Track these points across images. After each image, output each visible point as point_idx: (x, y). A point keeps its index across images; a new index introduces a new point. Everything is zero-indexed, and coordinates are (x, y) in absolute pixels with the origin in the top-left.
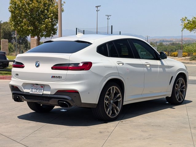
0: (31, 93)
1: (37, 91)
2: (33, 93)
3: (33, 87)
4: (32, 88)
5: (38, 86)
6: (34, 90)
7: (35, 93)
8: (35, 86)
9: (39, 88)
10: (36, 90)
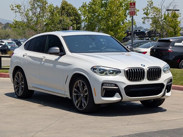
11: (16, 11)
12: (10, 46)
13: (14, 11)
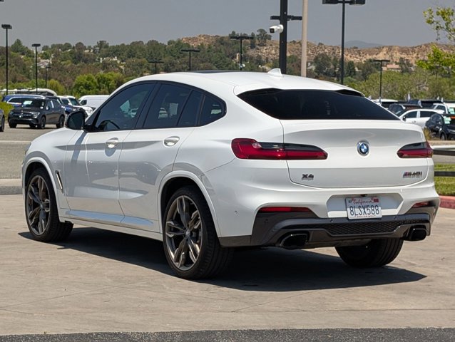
0: (351, 217)
1: (368, 212)
2: (356, 218)
3: (352, 204)
4: (351, 207)
5: (364, 199)
6: (357, 211)
7: (363, 216)
8: (357, 200)
9: (370, 204)
10: (362, 210)
11: (438, 27)
12: (449, 119)
13: (434, 25)
